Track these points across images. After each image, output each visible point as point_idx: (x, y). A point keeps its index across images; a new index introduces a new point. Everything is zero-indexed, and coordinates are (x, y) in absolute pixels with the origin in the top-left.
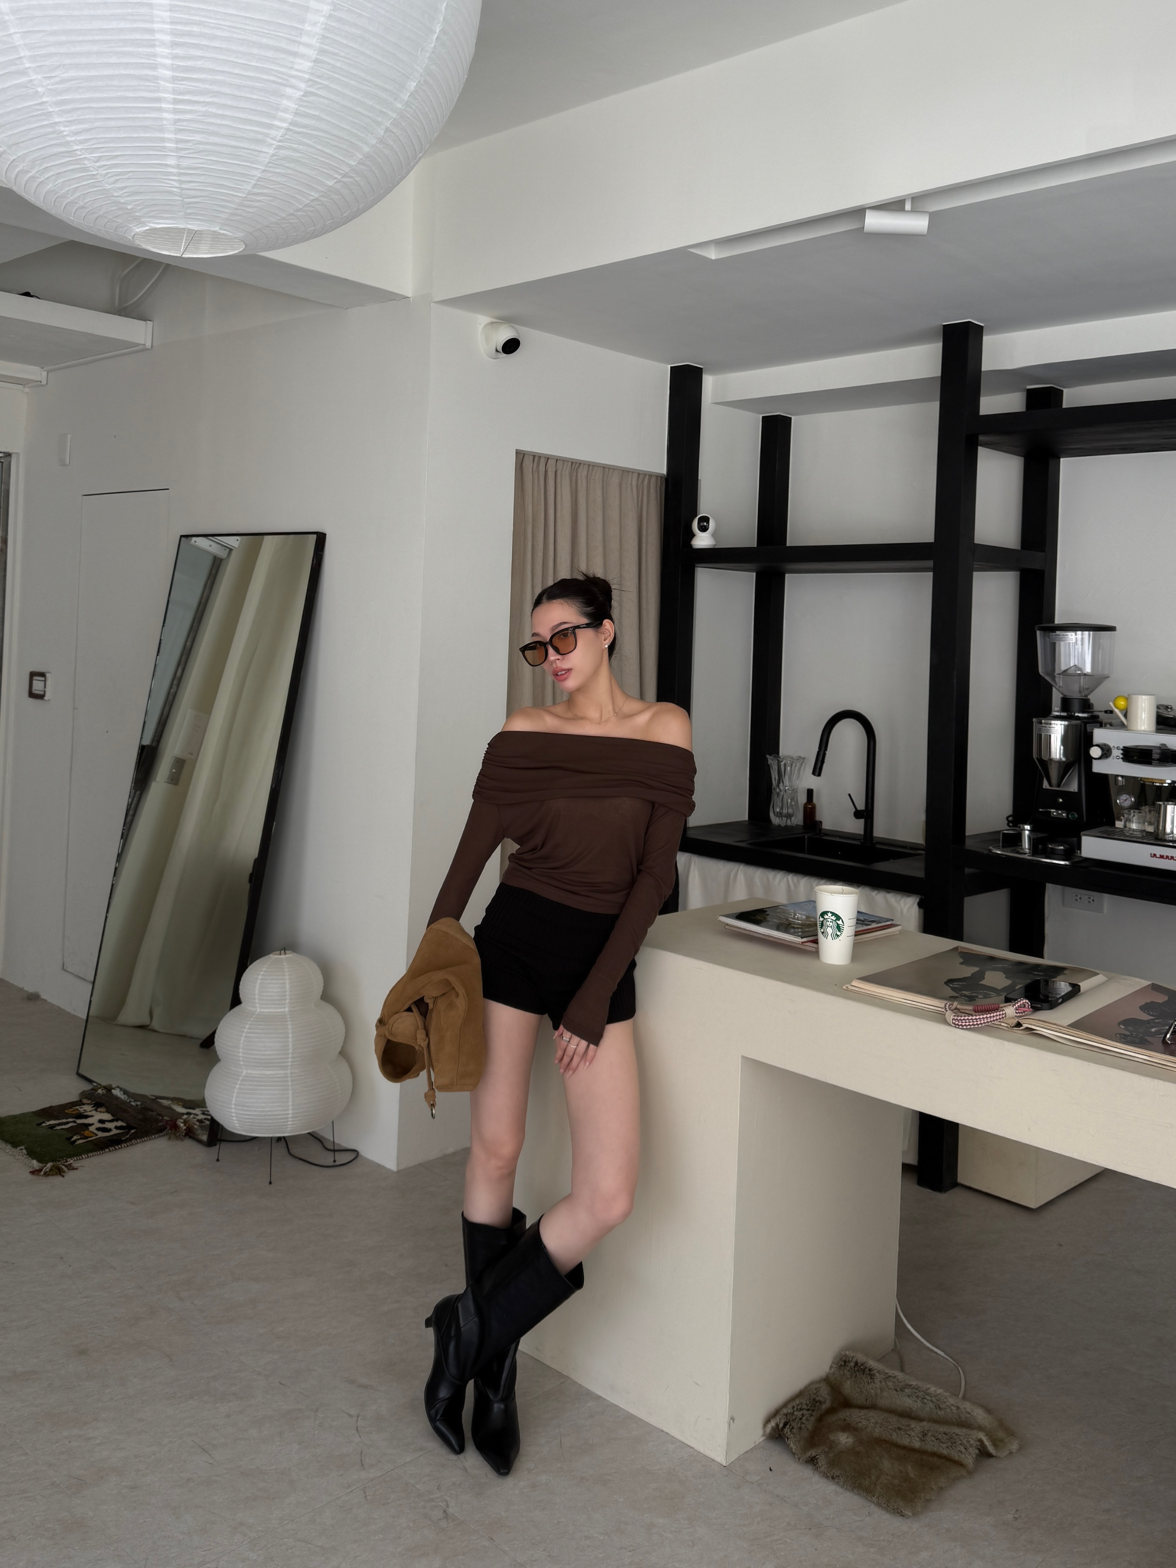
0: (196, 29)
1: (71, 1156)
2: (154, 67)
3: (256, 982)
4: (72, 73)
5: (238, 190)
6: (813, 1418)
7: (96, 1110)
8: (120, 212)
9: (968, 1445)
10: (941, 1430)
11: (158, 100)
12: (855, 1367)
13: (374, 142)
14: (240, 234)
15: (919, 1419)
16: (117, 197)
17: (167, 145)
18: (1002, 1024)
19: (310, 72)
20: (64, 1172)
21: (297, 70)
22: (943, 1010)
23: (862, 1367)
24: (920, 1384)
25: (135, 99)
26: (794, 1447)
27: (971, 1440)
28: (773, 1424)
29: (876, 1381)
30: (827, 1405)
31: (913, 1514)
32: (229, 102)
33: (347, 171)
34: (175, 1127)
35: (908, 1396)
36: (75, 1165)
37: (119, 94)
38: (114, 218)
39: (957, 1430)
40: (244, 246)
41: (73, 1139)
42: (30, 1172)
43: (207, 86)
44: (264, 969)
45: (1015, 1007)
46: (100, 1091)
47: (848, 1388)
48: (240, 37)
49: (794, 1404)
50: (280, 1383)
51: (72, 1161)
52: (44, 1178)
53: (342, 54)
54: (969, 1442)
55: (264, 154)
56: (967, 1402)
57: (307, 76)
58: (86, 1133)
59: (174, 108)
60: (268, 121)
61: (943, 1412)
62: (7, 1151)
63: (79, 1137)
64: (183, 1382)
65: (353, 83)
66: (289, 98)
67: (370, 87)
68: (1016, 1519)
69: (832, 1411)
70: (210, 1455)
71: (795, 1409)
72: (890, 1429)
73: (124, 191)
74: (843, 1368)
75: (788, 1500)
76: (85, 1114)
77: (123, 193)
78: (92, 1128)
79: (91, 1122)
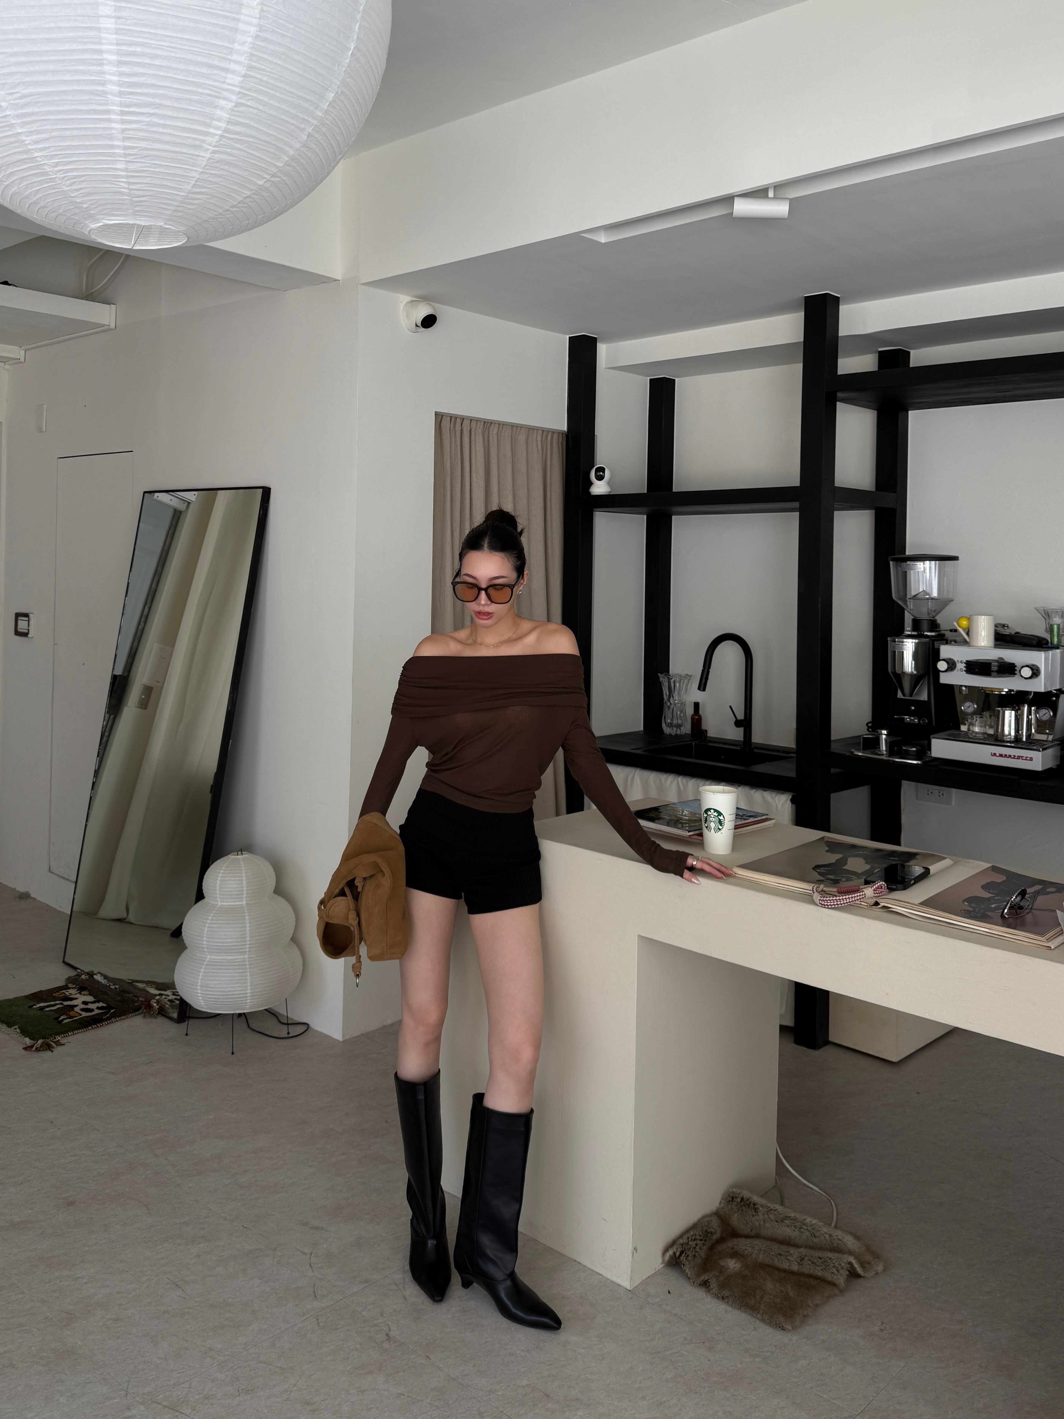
0: (139, 49)
1: (59, 1034)
2: (103, 83)
3: (217, 879)
4: (31, 90)
5: (180, 190)
6: (705, 1247)
7: (80, 993)
8: (77, 211)
9: (840, 1267)
10: (816, 1254)
11: (108, 112)
12: (741, 1202)
13: (298, 146)
14: (182, 228)
15: (797, 1246)
16: (74, 197)
17: (116, 151)
18: (862, 903)
19: (240, 85)
20: (53, 1047)
21: (229, 84)
22: (811, 892)
23: (747, 1202)
24: (798, 1215)
25: (87, 112)
26: (689, 1273)
27: (841, 1263)
28: (670, 1252)
29: (760, 1214)
30: (718, 1235)
31: (793, 1328)
32: (170, 113)
33: (275, 172)
34: (149, 1006)
35: (788, 1226)
36: (63, 1041)
37: (73, 107)
38: (72, 215)
39: (830, 1255)
40: (187, 239)
41: (60, 1019)
42: (24, 1048)
43: (150, 99)
44: (224, 868)
45: (873, 888)
46: (83, 977)
47: (736, 1220)
48: (178, 55)
49: (689, 1235)
50: (243, 1226)
51: (59, 1038)
52: (35, 1053)
53: (268, 69)
54: (841, 1264)
55: (201, 158)
56: (839, 1231)
57: (237, 89)
58: (72, 1013)
59: (121, 119)
60: (204, 129)
61: (817, 1240)
62: (3, 1030)
63: (66, 1017)
64: (159, 1227)
65: (278, 94)
66: (222, 108)
67: (293, 98)
68: (882, 1330)
69: (722, 1240)
70: (182, 1290)
71: (690, 1240)
72: (772, 1255)
73: (80, 192)
74: (731, 1203)
75: (684, 1319)
76: (71, 996)
77: (79, 194)
78: (76, 1009)
79: (76, 1004)
